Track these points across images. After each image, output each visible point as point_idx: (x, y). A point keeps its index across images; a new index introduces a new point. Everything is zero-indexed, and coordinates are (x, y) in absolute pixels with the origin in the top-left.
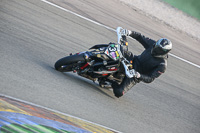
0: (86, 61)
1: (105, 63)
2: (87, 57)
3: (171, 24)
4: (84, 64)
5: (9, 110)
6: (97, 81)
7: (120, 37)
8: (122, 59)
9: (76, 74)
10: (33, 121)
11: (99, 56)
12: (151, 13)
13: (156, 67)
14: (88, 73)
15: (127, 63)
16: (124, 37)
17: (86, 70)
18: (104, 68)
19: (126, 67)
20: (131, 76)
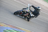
0: (21, 12)
1: (26, 13)
2: (21, 11)
3: (44, 5)
4: (21, 13)
5: (5, 26)
6: (24, 17)
7: (29, 6)
8: (30, 12)
9: (19, 15)
10: (11, 29)
11: (24, 11)
12: (39, 3)
13: (37, 14)
14: (21, 15)
15: (31, 13)
16: (30, 6)
17: (21, 14)
18: (25, 14)
19: (31, 14)
20: (32, 16)
